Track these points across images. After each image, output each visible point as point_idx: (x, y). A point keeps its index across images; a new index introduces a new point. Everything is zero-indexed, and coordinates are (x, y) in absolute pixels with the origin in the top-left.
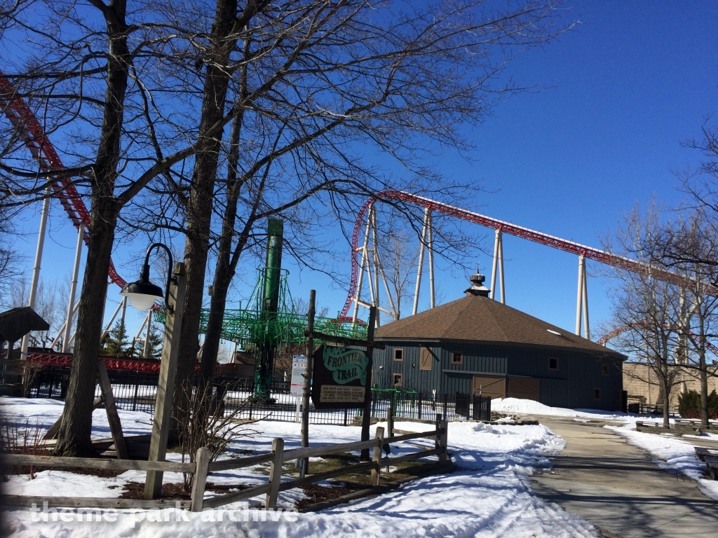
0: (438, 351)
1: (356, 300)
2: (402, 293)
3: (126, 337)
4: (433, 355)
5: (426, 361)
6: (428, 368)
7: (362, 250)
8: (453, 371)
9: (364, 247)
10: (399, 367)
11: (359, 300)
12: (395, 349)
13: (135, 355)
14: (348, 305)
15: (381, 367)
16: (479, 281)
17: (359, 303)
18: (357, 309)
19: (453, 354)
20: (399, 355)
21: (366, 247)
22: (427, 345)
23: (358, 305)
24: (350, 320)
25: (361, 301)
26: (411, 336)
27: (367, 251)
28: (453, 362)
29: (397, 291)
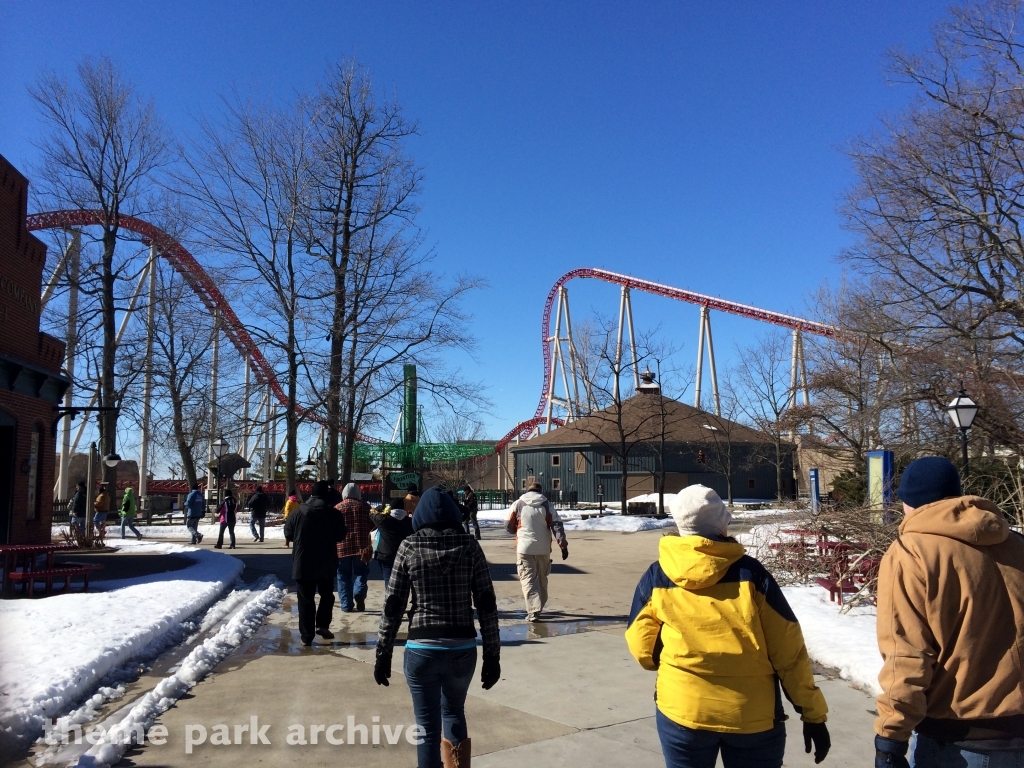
0: (590, 455)
1: (550, 397)
3: (300, 459)
4: (586, 459)
5: (580, 465)
6: (583, 471)
7: (553, 340)
8: (605, 473)
9: (555, 337)
10: (557, 473)
11: (553, 398)
12: (553, 456)
13: (311, 477)
14: (543, 403)
15: (541, 474)
16: (649, 379)
17: (554, 401)
18: (551, 408)
19: (604, 457)
20: (556, 460)
21: (558, 337)
22: (580, 450)
23: (552, 404)
24: (543, 420)
25: (556, 398)
26: (566, 442)
27: (560, 340)
28: (604, 464)
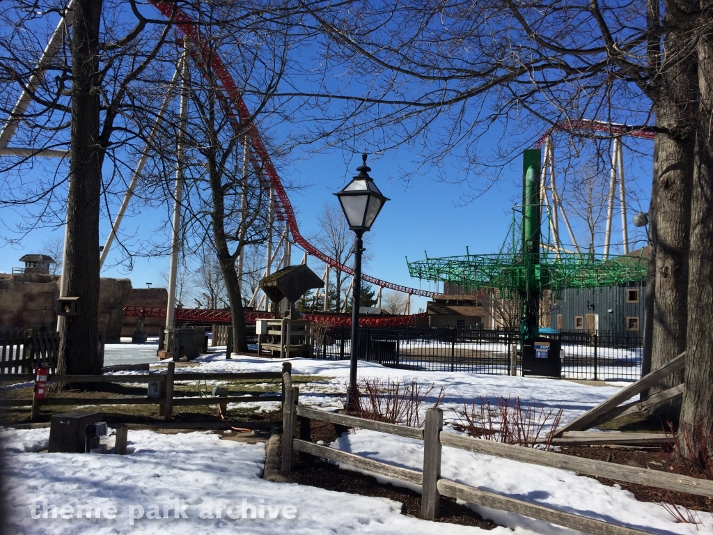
2: (596, 230)
10: (634, 310)
12: (628, 290)
15: (610, 311)
20: (633, 295)
29: (590, 228)
